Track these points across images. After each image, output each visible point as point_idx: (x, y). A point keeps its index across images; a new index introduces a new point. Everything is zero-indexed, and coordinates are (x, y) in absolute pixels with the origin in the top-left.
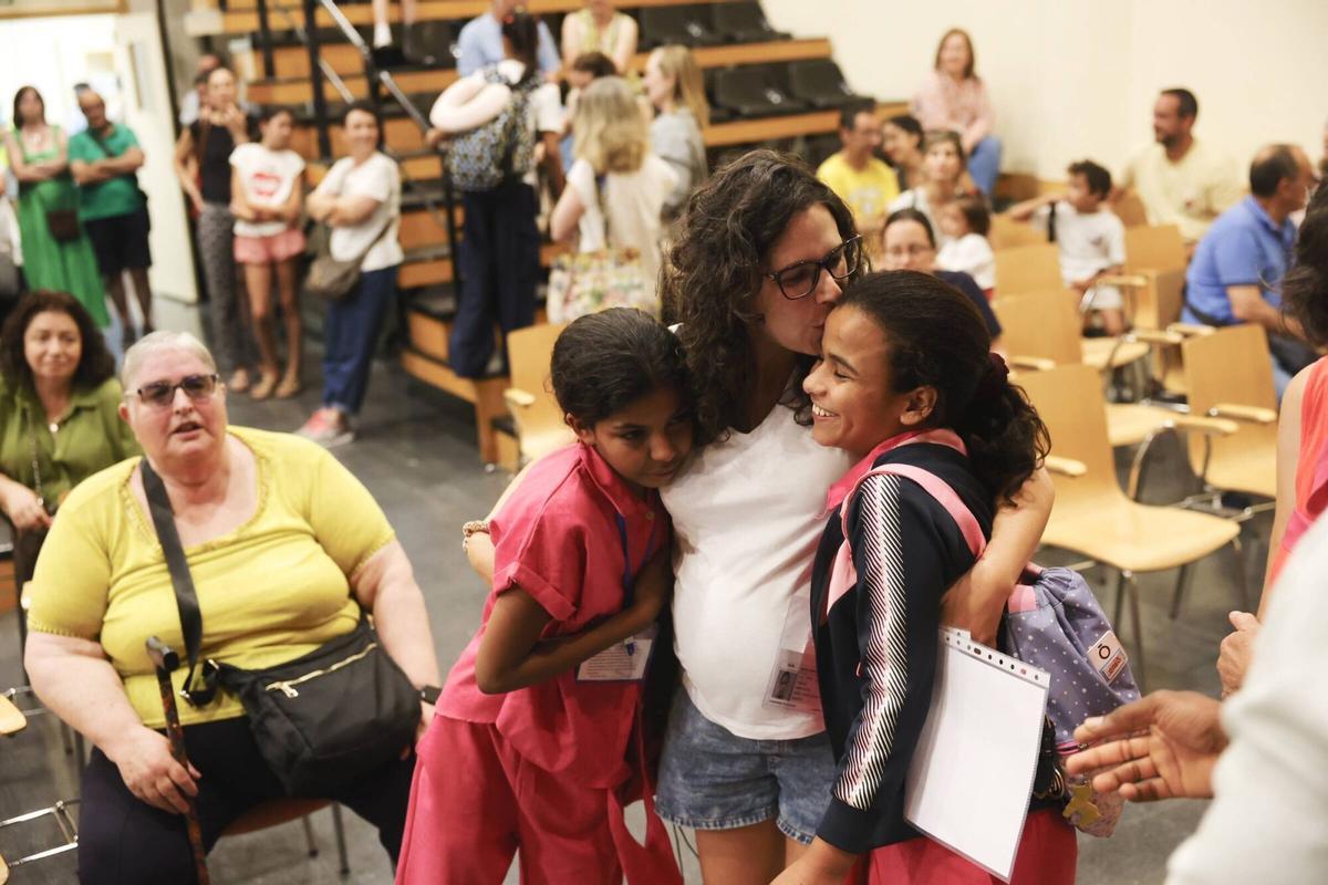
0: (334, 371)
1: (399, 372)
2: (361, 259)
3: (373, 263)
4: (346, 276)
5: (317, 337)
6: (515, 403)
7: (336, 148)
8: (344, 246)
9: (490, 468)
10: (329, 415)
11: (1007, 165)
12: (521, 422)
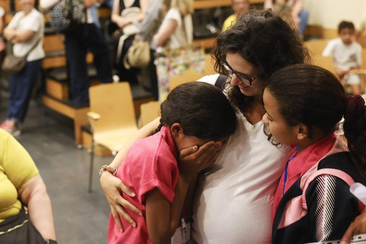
0: (13, 104)
1: (41, 106)
2: (26, 56)
3: (32, 58)
4: (20, 63)
5: (7, 90)
6: (92, 118)
7: (17, 7)
8: (19, 50)
9: (80, 146)
10: (10, 123)
11: (311, 21)
12: (94, 126)
